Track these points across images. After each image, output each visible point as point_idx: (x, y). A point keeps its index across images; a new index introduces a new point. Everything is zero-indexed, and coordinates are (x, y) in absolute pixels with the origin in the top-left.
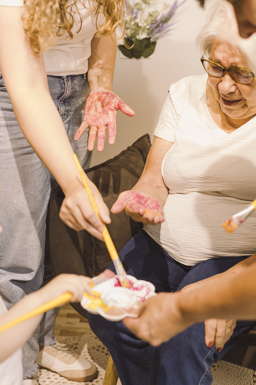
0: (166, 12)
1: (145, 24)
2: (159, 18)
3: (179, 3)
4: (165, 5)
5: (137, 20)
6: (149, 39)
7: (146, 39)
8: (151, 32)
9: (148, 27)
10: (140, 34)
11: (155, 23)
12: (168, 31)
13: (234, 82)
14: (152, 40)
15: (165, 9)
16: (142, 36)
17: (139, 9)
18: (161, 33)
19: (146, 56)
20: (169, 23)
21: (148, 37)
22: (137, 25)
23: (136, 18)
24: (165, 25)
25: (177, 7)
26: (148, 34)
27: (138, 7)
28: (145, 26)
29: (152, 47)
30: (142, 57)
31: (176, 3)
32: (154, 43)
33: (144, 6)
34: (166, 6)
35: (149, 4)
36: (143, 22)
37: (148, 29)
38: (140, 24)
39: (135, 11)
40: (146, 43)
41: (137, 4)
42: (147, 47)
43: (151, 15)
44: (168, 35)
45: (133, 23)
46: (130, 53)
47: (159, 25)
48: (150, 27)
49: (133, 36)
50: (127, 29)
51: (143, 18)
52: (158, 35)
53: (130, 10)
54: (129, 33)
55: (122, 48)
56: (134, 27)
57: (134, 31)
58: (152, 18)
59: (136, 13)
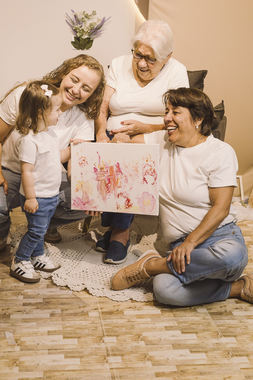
0: (99, 23)
2: (95, 27)
3: (106, 19)
4: (98, 19)
5: (83, 28)
6: (89, 38)
7: (87, 38)
8: (90, 34)
9: (89, 31)
10: (84, 36)
11: (93, 30)
12: (101, 34)
13: (146, 63)
15: (98, 21)
16: (85, 37)
17: (83, 21)
18: (96, 35)
19: (87, 49)
20: (101, 29)
22: (83, 30)
23: (82, 26)
24: (98, 31)
25: (105, 21)
28: (87, 31)
29: (91, 43)
30: (85, 49)
31: (104, 18)
32: (92, 41)
33: (86, 19)
34: (99, 20)
35: (89, 19)
36: (86, 29)
37: (89, 33)
38: (84, 30)
39: (81, 22)
40: (87, 41)
41: (82, 18)
42: (88, 43)
43: (91, 25)
44: (100, 36)
45: (81, 29)
46: (78, 46)
47: (95, 30)
48: (90, 32)
49: (80, 37)
50: (77, 32)
51: (86, 26)
52: (94, 36)
53: (78, 21)
54: (78, 35)
55: (73, 43)
56: (81, 31)
57: (81, 34)
58: (92, 27)
59: (82, 23)
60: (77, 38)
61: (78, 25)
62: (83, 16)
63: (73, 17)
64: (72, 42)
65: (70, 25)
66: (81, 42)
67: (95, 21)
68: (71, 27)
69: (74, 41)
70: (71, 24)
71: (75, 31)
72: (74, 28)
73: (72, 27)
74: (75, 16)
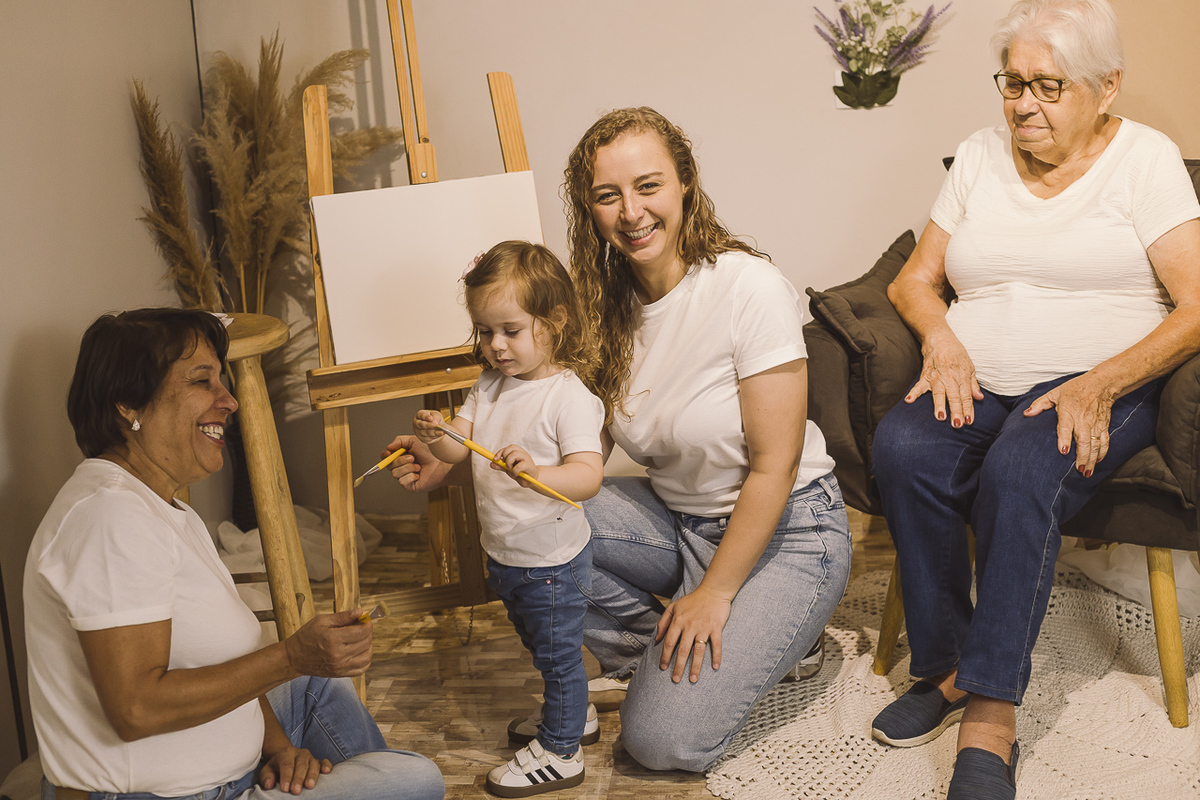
0: (916, 25)
1: (881, 50)
2: (904, 38)
3: (935, 12)
4: (913, 14)
5: (867, 44)
6: (888, 73)
7: (881, 73)
8: (890, 60)
9: (885, 53)
10: (871, 66)
11: (898, 47)
12: (923, 55)
14: (894, 74)
15: (912, 22)
16: (875, 69)
17: (866, 25)
18: (908, 63)
19: (883, 103)
20: (921, 44)
21: (885, 70)
22: (866, 50)
23: (863, 39)
24: (914, 49)
25: (934, 18)
26: (885, 64)
27: (866, 21)
28: (881, 53)
29: (893, 86)
30: (876, 105)
31: (930, 10)
32: (897, 79)
33: (875, 18)
34: (914, 16)
35: (885, 15)
36: (876, 45)
37: (886, 57)
38: (871, 50)
39: (861, 26)
40: (882, 80)
41: (865, 16)
42: (884, 86)
43: (890, 33)
44: (919, 63)
45: (860, 49)
46: (854, 99)
47: (906, 49)
48: (890, 53)
49: (860, 71)
50: (849, 59)
51: (876, 39)
52: (903, 66)
53: (853, 27)
54: (854, 66)
55: (839, 92)
56: (862, 55)
57: (860, 63)
58: (893, 39)
59: (863, 32)
60: (849, 77)
61: (853, 38)
62: (867, 10)
63: (835, 17)
64: (836, 89)
65: (826, 38)
66: (862, 85)
67: (903, 21)
68: (830, 44)
69: (840, 83)
70: (832, 36)
71: (844, 55)
72: (840, 49)
73: (833, 44)
74: (844, 13)
